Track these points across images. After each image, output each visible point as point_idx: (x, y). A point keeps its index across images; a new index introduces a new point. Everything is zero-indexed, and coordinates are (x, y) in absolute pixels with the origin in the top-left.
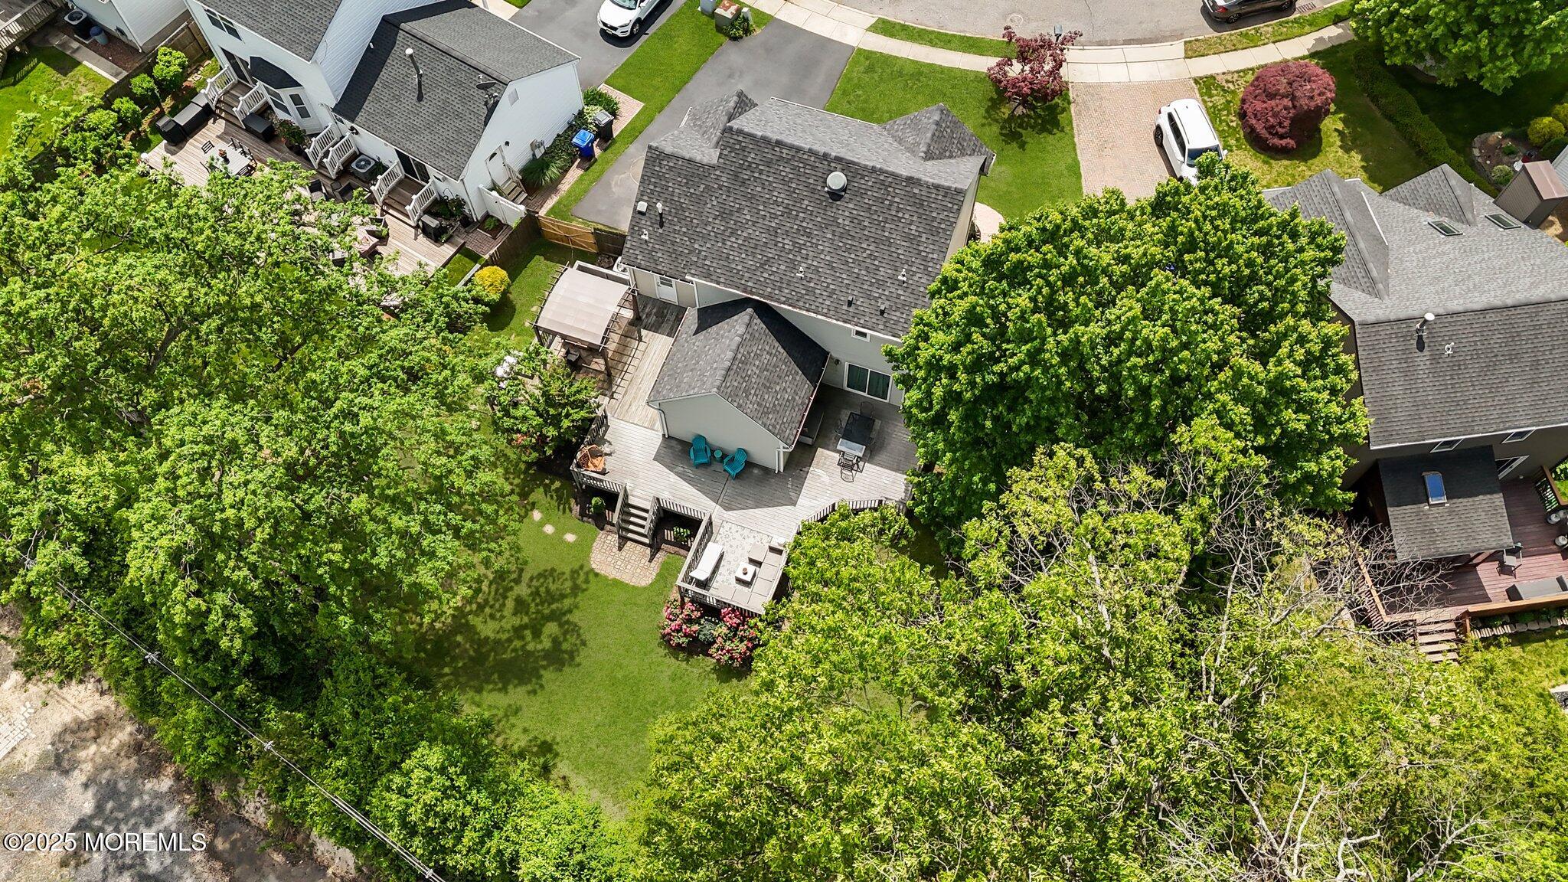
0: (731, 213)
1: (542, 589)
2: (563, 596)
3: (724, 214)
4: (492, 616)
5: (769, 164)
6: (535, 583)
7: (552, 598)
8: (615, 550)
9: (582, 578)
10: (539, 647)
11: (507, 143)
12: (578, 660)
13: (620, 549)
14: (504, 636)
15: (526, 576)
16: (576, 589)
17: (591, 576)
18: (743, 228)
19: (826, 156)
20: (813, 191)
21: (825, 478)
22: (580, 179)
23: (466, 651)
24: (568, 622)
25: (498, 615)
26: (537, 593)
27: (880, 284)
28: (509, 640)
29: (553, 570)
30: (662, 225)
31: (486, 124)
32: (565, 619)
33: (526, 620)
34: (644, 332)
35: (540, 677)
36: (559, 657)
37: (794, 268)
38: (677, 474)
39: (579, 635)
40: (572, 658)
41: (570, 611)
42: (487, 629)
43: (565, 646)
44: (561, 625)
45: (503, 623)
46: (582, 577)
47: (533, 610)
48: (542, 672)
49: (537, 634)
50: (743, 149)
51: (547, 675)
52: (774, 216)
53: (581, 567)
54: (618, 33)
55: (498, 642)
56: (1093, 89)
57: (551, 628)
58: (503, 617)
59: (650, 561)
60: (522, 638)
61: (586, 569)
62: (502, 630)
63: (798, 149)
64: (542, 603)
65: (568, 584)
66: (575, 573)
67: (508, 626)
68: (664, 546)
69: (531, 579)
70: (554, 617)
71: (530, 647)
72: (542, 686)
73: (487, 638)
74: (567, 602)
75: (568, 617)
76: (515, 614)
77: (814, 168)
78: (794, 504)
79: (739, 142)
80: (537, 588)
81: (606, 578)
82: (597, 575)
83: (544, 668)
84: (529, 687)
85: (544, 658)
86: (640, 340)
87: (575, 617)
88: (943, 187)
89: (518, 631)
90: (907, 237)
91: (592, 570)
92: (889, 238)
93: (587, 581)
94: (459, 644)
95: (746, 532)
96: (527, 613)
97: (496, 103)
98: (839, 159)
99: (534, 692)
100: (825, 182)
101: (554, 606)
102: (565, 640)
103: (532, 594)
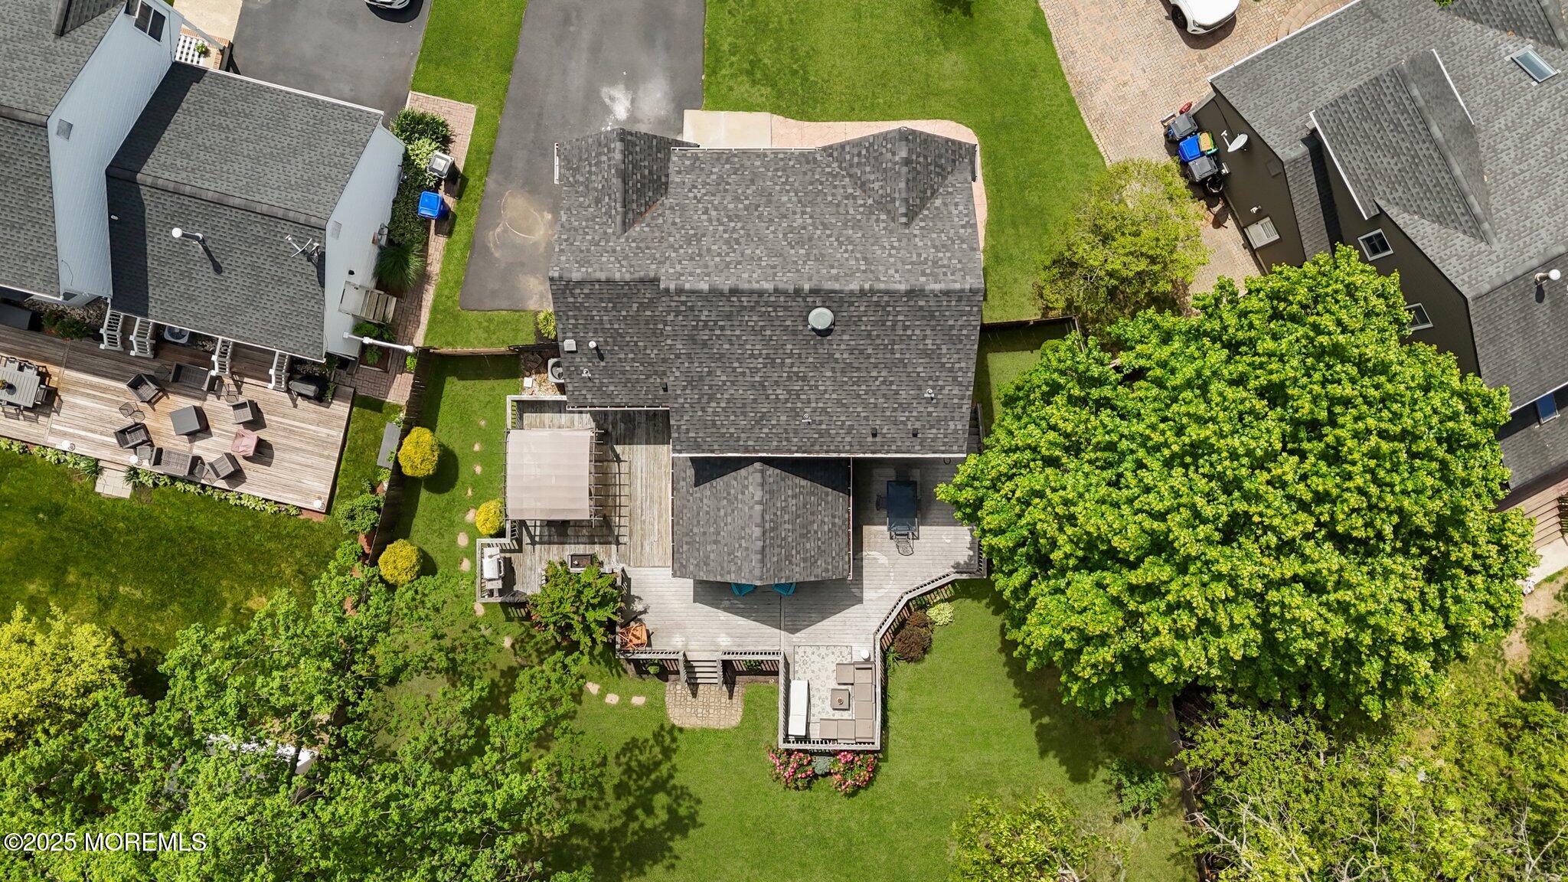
0: (701, 379)
1: (633, 764)
2: (657, 764)
4: (596, 807)
5: (729, 317)
6: (623, 760)
7: (646, 770)
8: (690, 698)
9: (668, 737)
10: (657, 822)
11: (351, 273)
12: (699, 820)
13: (694, 695)
14: (618, 823)
15: (611, 759)
16: (667, 753)
17: (676, 733)
18: (721, 389)
19: (798, 292)
20: (795, 333)
21: (883, 560)
22: (448, 251)
23: (586, 850)
24: (675, 787)
25: (601, 804)
26: (629, 770)
27: (904, 406)
28: (625, 825)
29: (634, 740)
30: (601, 357)
31: (322, 284)
32: (669, 786)
33: (631, 799)
34: (619, 449)
35: (670, 849)
36: (679, 824)
37: (796, 414)
38: (726, 609)
39: (690, 796)
40: (695, 821)
41: (671, 777)
42: (599, 822)
43: (683, 811)
44: (669, 794)
45: (611, 810)
46: (668, 740)
47: (634, 787)
48: (671, 844)
49: (649, 811)
50: (692, 308)
51: (678, 845)
52: (754, 371)
53: (662, 727)
54: (395, 6)
55: (614, 831)
57: (661, 800)
58: (607, 805)
59: (731, 697)
60: (636, 818)
61: (667, 727)
62: (612, 818)
63: (761, 293)
64: (640, 778)
65: (657, 750)
66: (657, 736)
67: (617, 812)
68: (738, 678)
69: (617, 757)
70: (660, 786)
71: (649, 823)
72: (677, 858)
73: (602, 831)
74: (664, 769)
75: (672, 782)
76: (618, 798)
77: (786, 308)
78: (860, 600)
79: (684, 303)
80: (627, 764)
81: (693, 731)
82: (681, 730)
83: (671, 839)
84: (666, 862)
85: (665, 831)
86: (619, 460)
87: (678, 780)
88: (955, 292)
89: (629, 814)
90: (925, 353)
91: (673, 726)
92: (901, 360)
93: (674, 740)
94: (578, 847)
95: (823, 651)
96: (630, 794)
98: (815, 292)
99: (673, 866)
100: (806, 319)
101: (653, 777)
102: (679, 805)
103: (625, 772)
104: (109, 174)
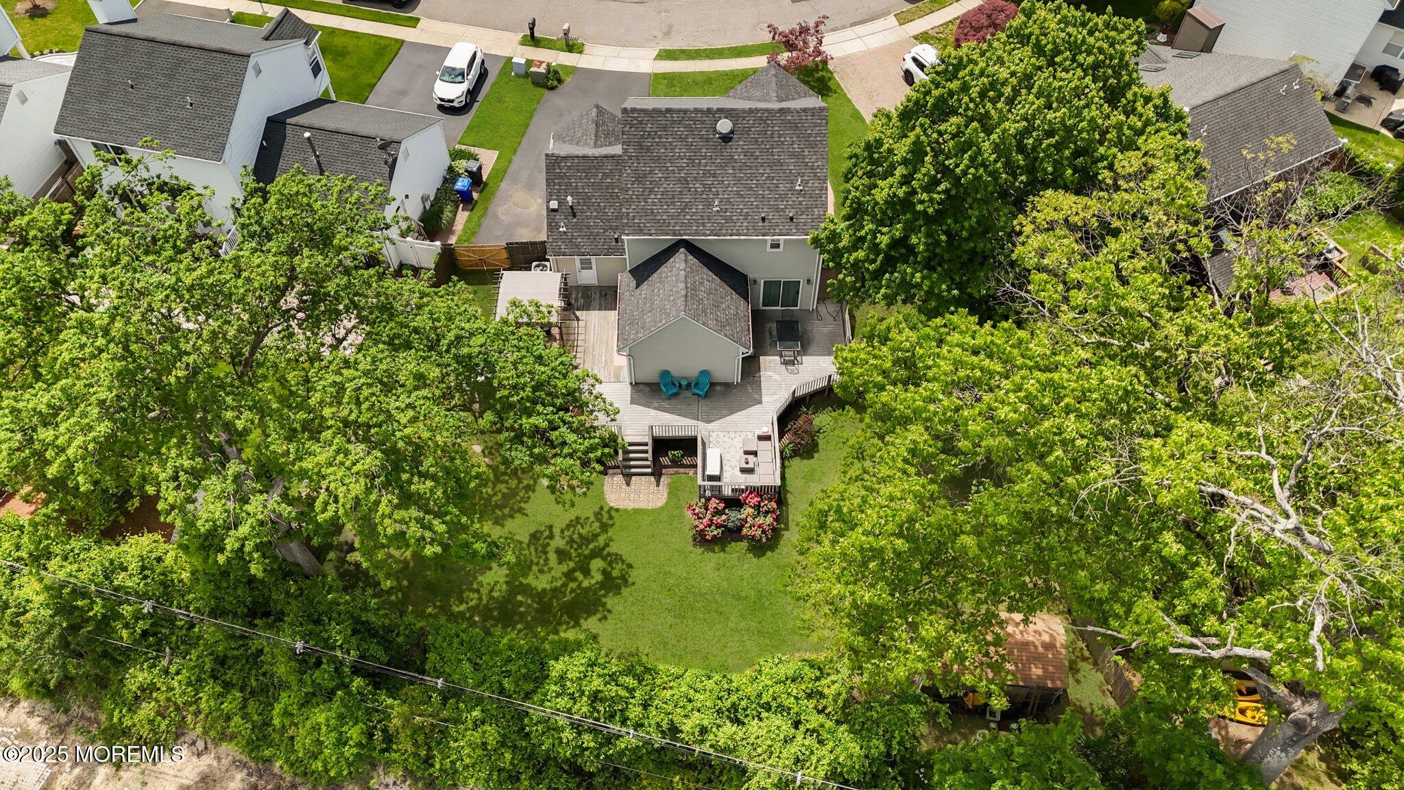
0: (645, 176)
1: (575, 537)
2: (596, 536)
3: (640, 179)
4: (541, 571)
5: (665, 128)
6: (566, 533)
7: (586, 540)
8: (624, 486)
9: (606, 518)
10: (593, 581)
11: (407, 196)
12: (630, 580)
13: (628, 484)
14: (559, 584)
15: (557, 531)
16: (604, 527)
17: (613, 513)
18: (658, 184)
19: (709, 110)
20: (708, 140)
21: (776, 377)
22: (469, 220)
23: (529, 606)
24: (609, 554)
25: (546, 569)
26: (572, 541)
27: (783, 197)
28: (565, 585)
29: (578, 518)
30: (574, 215)
31: (391, 179)
32: (605, 553)
33: (572, 564)
35: (604, 605)
36: (613, 584)
37: (709, 204)
38: (655, 408)
39: (623, 562)
40: (626, 581)
41: (607, 545)
42: (540, 582)
43: (615, 573)
44: (604, 559)
45: (553, 573)
46: (606, 516)
47: (574, 554)
48: (604, 600)
49: (587, 572)
50: (641, 122)
51: (610, 601)
52: (681, 169)
53: (601, 508)
54: (455, 104)
55: (554, 590)
56: (847, 60)
57: (597, 564)
58: (551, 569)
59: (658, 485)
60: (575, 579)
61: (606, 509)
62: (554, 579)
63: (685, 111)
64: (580, 547)
65: (597, 524)
66: (598, 515)
67: (559, 574)
68: (664, 471)
69: (562, 531)
70: (596, 553)
71: (585, 584)
72: (609, 611)
73: (544, 590)
74: (602, 540)
75: (607, 550)
76: (560, 563)
77: (702, 122)
78: (760, 402)
79: (636, 118)
80: (570, 537)
81: (626, 511)
82: (617, 510)
83: (605, 596)
84: (599, 616)
85: (600, 589)
86: (578, 319)
87: (613, 549)
88: (810, 109)
89: (569, 575)
90: (793, 155)
91: (611, 508)
92: (779, 160)
93: (611, 517)
94: (521, 604)
95: (732, 435)
96: (570, 559)
97: (395, 160)
98: (720, 110)
99: (605, 618)
100: (715, 130)
101: (591, 546)
102: (613, 569)
103: (567, 543)
104: (270, 120)
